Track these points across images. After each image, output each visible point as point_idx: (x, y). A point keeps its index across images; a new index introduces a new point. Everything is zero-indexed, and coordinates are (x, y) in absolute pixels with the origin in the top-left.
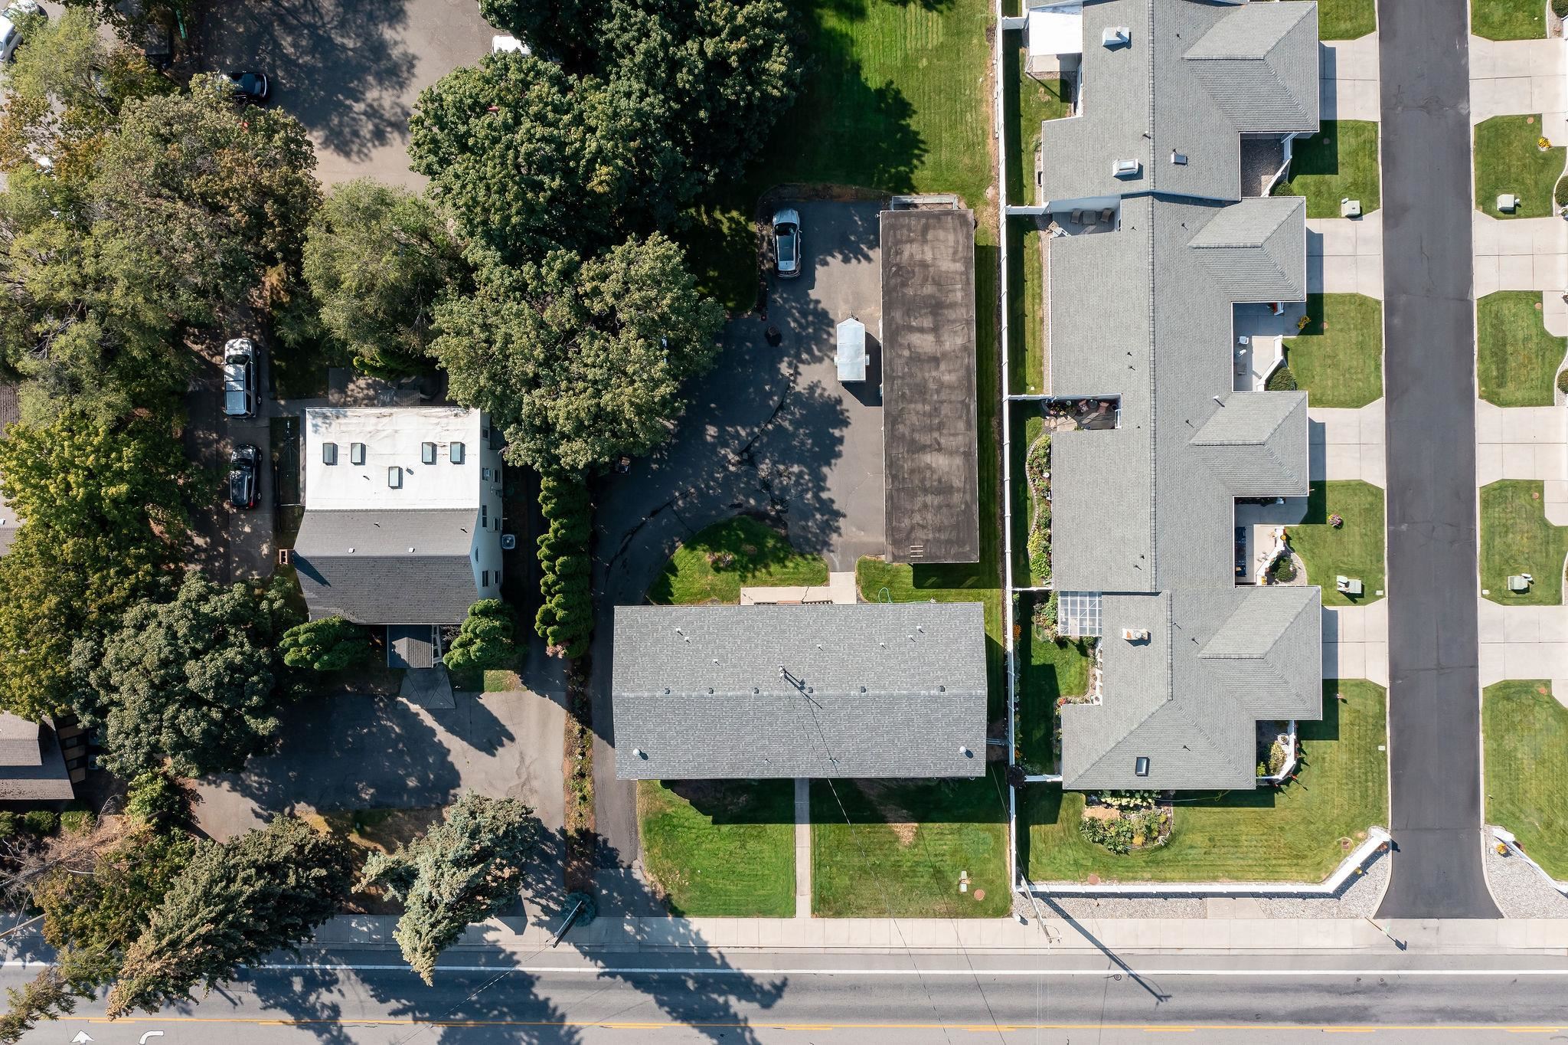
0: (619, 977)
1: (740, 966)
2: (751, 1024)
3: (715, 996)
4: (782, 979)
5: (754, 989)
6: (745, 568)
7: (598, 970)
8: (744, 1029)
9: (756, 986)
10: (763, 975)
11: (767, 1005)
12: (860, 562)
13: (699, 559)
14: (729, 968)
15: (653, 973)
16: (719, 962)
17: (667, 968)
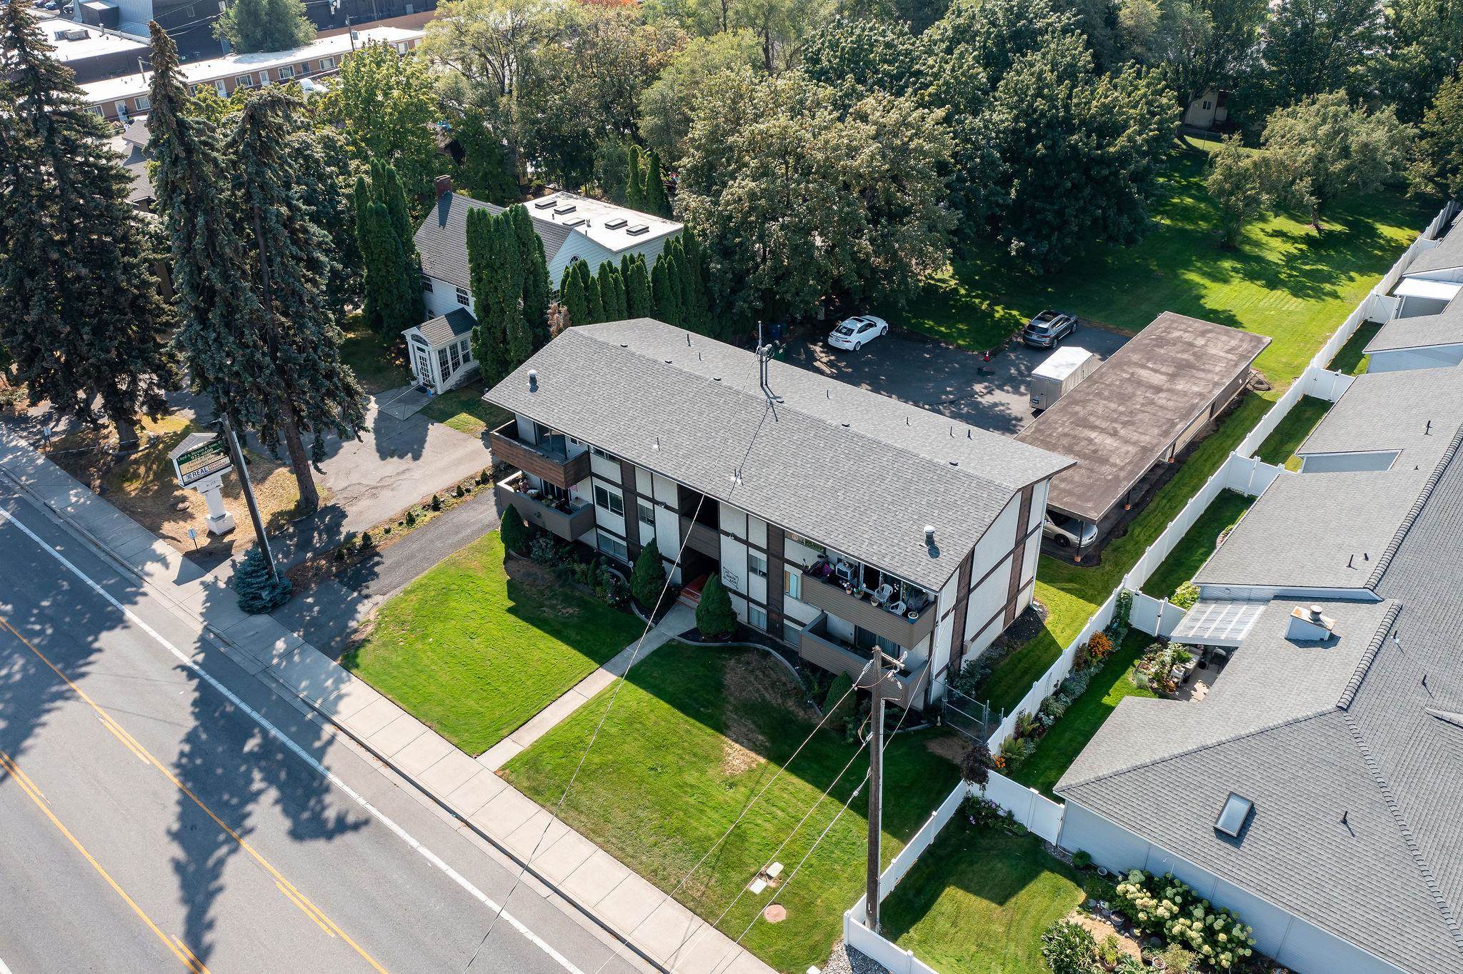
0: (195, 682)
1: (335, 767)
2: (245, 843)
3: (258, 776)
4: (362, 818)
5: (312, 802)
7: (187, 661)
8: (230, 839)
9: (320, 801)
10: (345, 796)
11: (297, 834)
14: (319, 760)
15: (232, 703)
16: (317, 744)
17: (254, 708)
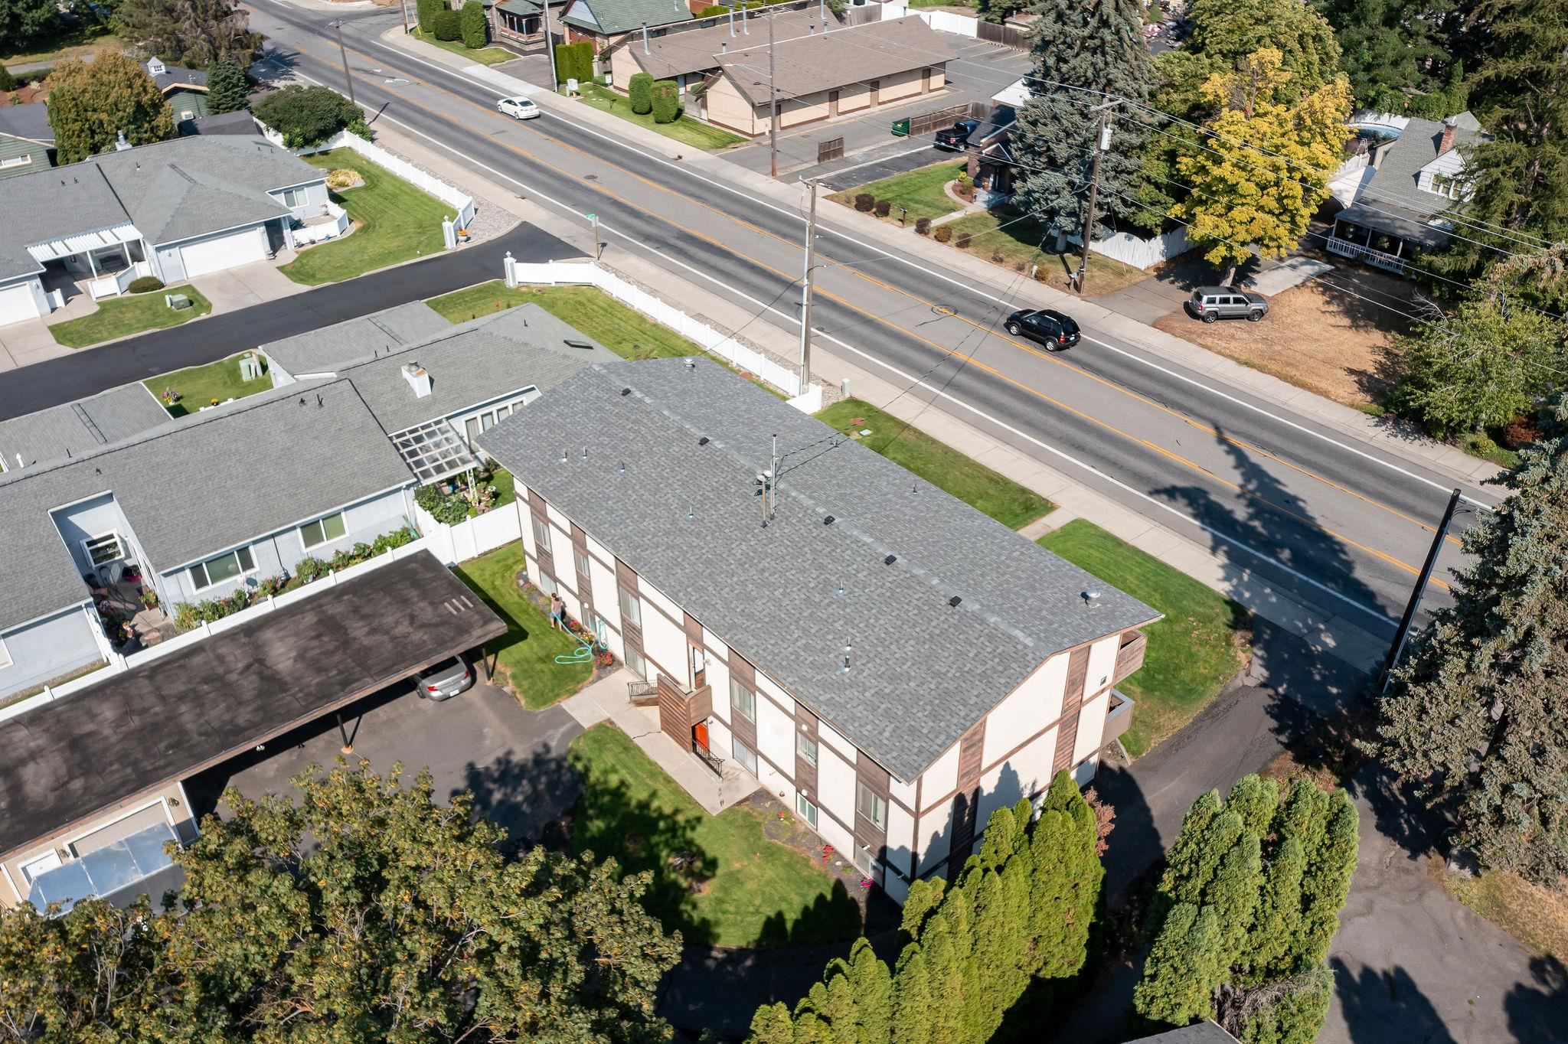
1: (1198, 530)
3: (1261, 530)
4: (1157, 495)
5: (1202, 508)
6: (673, 829)
9: (1196, 508)
10: (1178, 509)
11: (1200, 491)
12: (538, 706)
13: (720, 901)
14: (1214, 537)
15: (1331, 588)
16: (1224, 546)
17: (1306, 581)
